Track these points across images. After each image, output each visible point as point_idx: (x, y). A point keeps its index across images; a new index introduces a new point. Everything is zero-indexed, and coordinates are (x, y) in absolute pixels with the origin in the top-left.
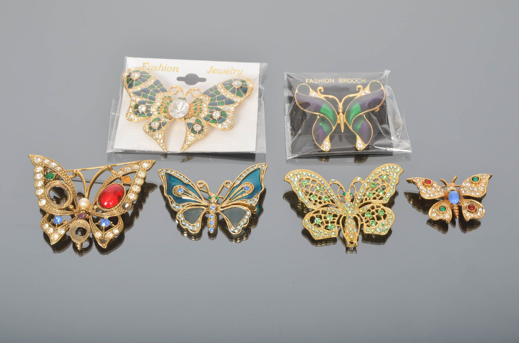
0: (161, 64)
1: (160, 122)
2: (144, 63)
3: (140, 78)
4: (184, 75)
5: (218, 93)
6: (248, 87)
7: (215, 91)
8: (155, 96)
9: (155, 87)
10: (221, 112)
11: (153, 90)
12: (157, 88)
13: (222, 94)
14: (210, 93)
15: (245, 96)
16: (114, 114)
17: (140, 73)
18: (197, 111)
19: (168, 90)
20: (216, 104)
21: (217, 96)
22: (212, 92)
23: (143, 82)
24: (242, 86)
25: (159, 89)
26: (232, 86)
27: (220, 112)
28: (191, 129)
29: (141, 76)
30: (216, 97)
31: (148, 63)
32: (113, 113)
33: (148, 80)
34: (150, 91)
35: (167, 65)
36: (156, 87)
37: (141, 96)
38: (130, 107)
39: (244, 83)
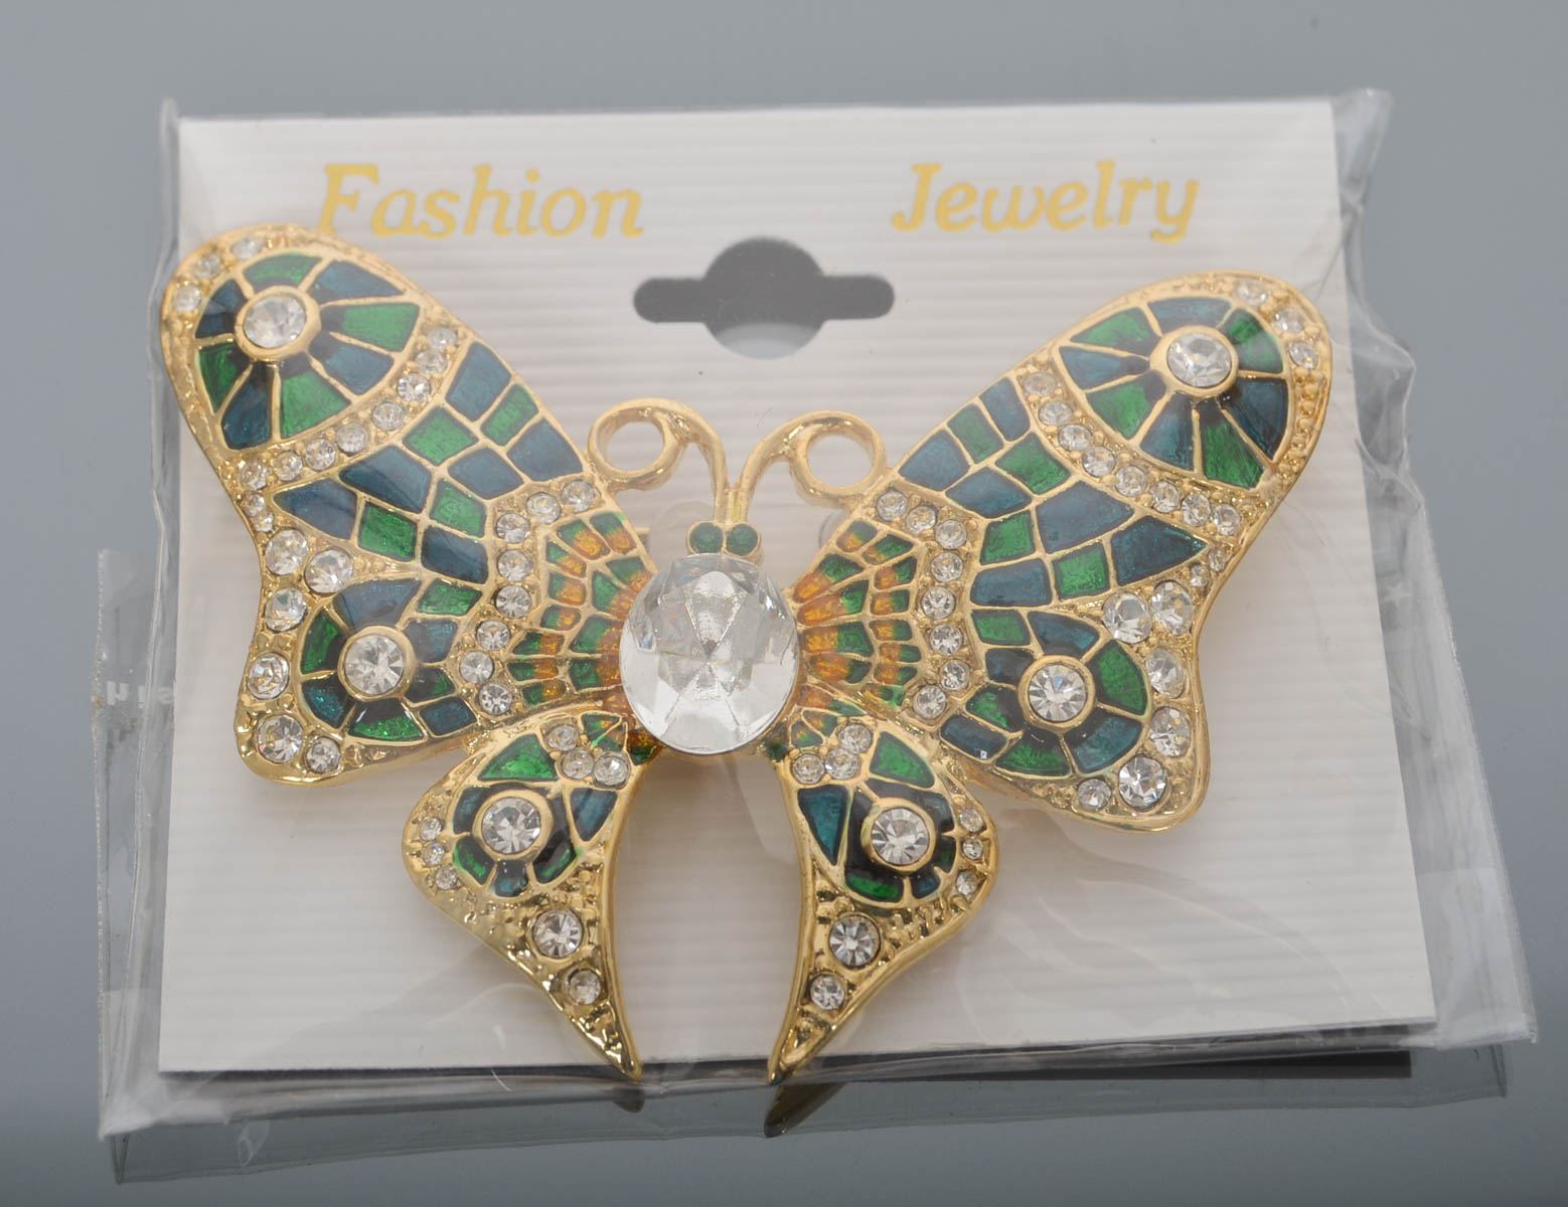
0: (483, 171)
1: (554, 787)
2: (335, 173)
3: (320, 346)
4: (692, 262)
5: (1040, 466)
6: (1285, 374)
7: (1008, 445)
8: (481, 533)
9: (467, 432)
10: (1092, 665)
11: (451, 470)
12: (484, 441)
13: (1078, 475)
14: (974, 468)
15: (1275, 470)
16: (123, 695)
17: (312, 292)
18: (877, 658)
19: (580, 453)
20: (1037, 586)
21: (1038, 500)
22: (990, 462)
23: (358, 390)
24: (1244, 374)
25: (502, 451)
26: (1154, 386)
27: (1080, 664)
28: (843, 856)
29: (332, 320)
30: (1032, 507)
31: (371, 171)
32: (111, 685)
33: (399, 358)
34: (429, 474)
35: (533, 175)
36: (475, 427)
37: (354, 540)
38: (264, 646)
39: (1251, 349)
